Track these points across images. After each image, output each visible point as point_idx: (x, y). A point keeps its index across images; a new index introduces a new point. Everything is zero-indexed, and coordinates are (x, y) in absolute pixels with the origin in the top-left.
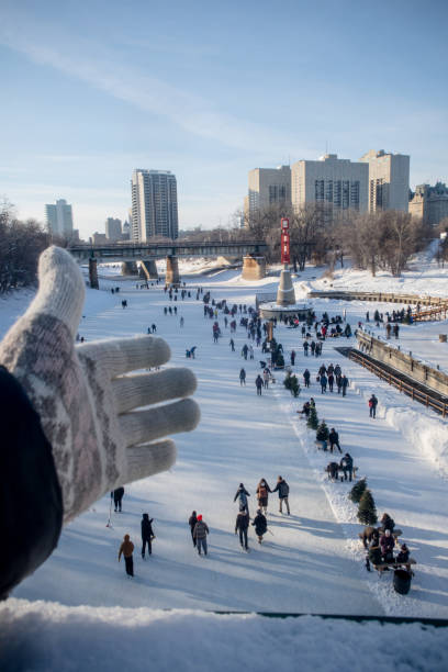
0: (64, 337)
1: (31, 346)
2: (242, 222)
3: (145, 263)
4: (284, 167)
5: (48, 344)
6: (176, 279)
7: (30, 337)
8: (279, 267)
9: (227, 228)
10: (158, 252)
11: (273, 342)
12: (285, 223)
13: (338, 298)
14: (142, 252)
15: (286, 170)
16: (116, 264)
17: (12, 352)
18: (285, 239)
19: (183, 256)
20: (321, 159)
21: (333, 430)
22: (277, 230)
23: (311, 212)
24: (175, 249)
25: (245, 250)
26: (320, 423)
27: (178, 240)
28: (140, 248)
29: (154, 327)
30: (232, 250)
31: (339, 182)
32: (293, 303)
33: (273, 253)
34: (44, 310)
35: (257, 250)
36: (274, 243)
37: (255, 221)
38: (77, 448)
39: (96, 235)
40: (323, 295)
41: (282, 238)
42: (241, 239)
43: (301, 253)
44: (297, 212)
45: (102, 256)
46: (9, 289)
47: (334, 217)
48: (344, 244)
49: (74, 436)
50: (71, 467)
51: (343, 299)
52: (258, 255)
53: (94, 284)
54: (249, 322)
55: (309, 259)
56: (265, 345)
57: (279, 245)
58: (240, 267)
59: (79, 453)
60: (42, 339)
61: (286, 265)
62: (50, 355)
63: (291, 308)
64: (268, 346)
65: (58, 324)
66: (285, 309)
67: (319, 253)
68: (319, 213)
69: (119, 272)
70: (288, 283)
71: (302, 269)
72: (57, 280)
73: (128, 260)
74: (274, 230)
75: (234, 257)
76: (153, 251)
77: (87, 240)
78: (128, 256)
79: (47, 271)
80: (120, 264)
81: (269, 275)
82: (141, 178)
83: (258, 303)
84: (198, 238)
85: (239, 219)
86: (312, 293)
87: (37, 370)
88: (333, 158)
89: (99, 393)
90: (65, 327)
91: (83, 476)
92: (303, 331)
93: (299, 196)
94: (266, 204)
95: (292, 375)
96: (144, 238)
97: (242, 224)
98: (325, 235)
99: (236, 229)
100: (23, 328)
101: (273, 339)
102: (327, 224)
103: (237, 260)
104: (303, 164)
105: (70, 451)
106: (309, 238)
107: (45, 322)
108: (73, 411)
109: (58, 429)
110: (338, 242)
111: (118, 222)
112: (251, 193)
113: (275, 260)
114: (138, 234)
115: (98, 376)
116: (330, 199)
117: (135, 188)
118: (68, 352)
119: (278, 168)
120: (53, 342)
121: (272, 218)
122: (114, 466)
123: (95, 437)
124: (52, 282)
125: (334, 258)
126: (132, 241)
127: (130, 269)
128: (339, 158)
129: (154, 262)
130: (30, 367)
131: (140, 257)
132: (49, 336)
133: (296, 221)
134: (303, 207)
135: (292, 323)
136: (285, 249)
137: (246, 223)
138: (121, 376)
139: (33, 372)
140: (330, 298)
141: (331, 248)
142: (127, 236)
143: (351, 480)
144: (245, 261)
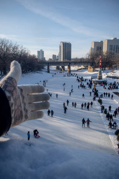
0: (14, 82)
1: (6, 84)
2: (89, 56)
3: (62, 67)
4: (101, 41)
5: (10, 84)
6: (70, 71)
7: (6, 82)
8: (98, 69)
9: (85, 58)
10: (66, 64)
11: (95, 89)
12: (101, 57)
13: (115, 78)
14: (61, 64)
15: (102, 42)
16: (54, 67)
17: (2, 85)
18: (100, 61)
19: (72, 65)
20: (112, 39)
21: (111, 115)
22: (98, 59)
23: (108, 54)
24: (70, 63)
25: (89, 64)
26: (107, 113)
27: (71, 61)
28: (61, 63)
29: (65, 84)
30: (85, 64)
31: (117, 46)
32: (102, 79)
33: (97, 65)
34: (10, 76)
35: (92, 64)
36: (97, 62)
37: (92, 56)
38: (16, 109)
39: (50, 59)
40: (110, 77)
41: (99, 61)
42: (88, 61)
43: (105, 65)
44: (104, 54)
45: (51, 65)
46: (27, 72)
47: (115, 55)
48: (117, 63)
49: (15, 106)
50: (14, 113)
51: (116, 78)
52: (93, 66)
53: (48, 72)
54: (89, 84)
55: (107, 67)
56: (93, 90)
57: (99, 63)
58: (87, 69)
59: (16, 110)
60: (9, 82)
61: (100, 68)
62: (10, 87)
63: (101, 80)
64: (94, 90)
65: (13, 79)
66: (99, 80)
67: (110, 65)
68: (111, 54)
69: (55, 69)
70: (100, 73)
71: (105, 70)
72: (14, 69)
73: (57, 66)
74: (97, 59)
75: (86, 66)
76: (64, 64)
77: (47, 60)
78: (58, 65)
79: (12, 67)
80: (55, 67)
81: (95, 71)
82: (62, 44)
83: (92, 79)
84: (76, 60)
85: (88, 55)
86: (107, 76)
87: (7, 90)
88: (115, 39)
89: (23, 97)
90: (15, 80)
91: (17, 116)
92: (104, 87)
93: (105, 49)
94: (96, 51)
95: (100, 99)
96: (62, 60)
97: (89, 57)
98: (112, 60)
99: (87, 58)
100: (5, 80)
101: (96, 89)
102: (113, 57)
103: (87, 67)
104: (107, 41)
105: (14, 109)
106: (107, 61)
107: (10, 78)
108: (15, 100)
109: (11, 104)
110: (116, 62)
111: (55, 56)
112: (92, 48)
113: (97, 67)
114: (61, 59)
115: (24, 93)
116: (114, 50)
117: (60, 47)
118: (15, 86)
119: (100, 41)
120: (12, 83)
121: (97, 55)
122: (27, 115)
123: (21, 107)
124: (13, 69)
125: (114, 67)
126: (59, 61)
127: (58, 68)
128: (117, 39)
129: (64, 67)
130: (5, 89)
131: (61, 65)
132: (11, 82)
133: (104, 57)
134: (106, 53)
135: (101, 85)
136: (100, 64)
137: (90, 57)
138: (30, 94)
139: (6, 90)
140: (112, 78)
141: (113, 64)
142: (58, 60)
143: (115, 129)
144: (89, 67)
